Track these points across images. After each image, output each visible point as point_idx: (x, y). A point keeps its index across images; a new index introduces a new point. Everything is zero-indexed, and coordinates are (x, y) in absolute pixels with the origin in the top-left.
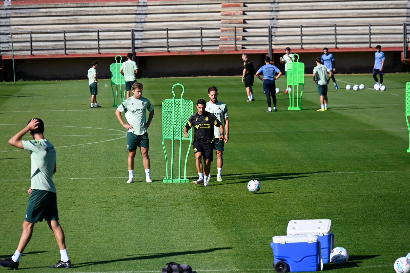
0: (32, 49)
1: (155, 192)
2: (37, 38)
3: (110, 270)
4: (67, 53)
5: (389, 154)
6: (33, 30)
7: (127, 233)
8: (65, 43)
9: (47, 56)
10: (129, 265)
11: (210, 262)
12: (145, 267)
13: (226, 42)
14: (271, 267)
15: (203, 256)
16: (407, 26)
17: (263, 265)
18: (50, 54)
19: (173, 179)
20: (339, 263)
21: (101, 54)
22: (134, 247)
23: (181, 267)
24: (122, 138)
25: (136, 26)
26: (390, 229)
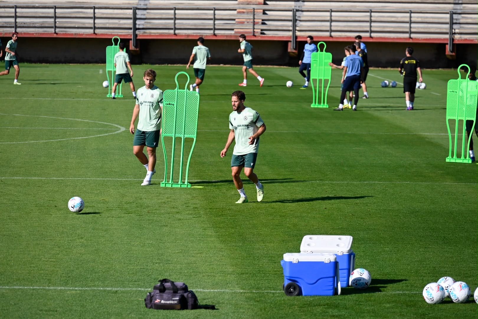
1: (150, 197)
2: (22, 13)
3: (93, 286)
4: (56, 32)
5: (425, 162)
6: (19, 3)
7: (115, 244)
8: (55, 20)
9: (34, 35)
10: (116, 281)
11: (210, 281)
12: (134, 284)
13: (242, 26)
14: (280, 289)
15: (202, 274)
16: (454, 15)
17: (271, 286)
18: (37, 32)
19: (173, 183)
20: (359, 287)
21: (96, 34)
22: (122, 261)
23: (176, 285)
24: (116, 133)
25: (138, 3)
26: (421, 250)
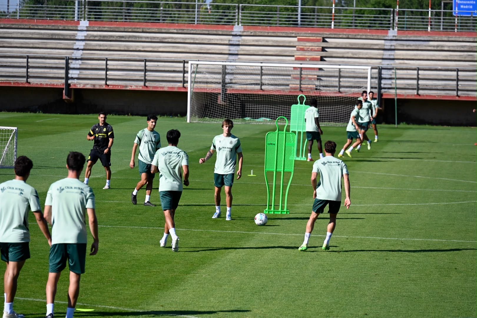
0: (418, 87)
